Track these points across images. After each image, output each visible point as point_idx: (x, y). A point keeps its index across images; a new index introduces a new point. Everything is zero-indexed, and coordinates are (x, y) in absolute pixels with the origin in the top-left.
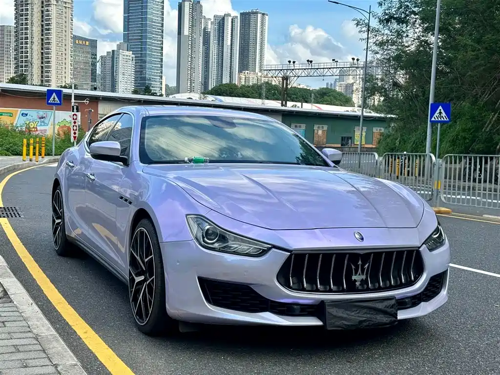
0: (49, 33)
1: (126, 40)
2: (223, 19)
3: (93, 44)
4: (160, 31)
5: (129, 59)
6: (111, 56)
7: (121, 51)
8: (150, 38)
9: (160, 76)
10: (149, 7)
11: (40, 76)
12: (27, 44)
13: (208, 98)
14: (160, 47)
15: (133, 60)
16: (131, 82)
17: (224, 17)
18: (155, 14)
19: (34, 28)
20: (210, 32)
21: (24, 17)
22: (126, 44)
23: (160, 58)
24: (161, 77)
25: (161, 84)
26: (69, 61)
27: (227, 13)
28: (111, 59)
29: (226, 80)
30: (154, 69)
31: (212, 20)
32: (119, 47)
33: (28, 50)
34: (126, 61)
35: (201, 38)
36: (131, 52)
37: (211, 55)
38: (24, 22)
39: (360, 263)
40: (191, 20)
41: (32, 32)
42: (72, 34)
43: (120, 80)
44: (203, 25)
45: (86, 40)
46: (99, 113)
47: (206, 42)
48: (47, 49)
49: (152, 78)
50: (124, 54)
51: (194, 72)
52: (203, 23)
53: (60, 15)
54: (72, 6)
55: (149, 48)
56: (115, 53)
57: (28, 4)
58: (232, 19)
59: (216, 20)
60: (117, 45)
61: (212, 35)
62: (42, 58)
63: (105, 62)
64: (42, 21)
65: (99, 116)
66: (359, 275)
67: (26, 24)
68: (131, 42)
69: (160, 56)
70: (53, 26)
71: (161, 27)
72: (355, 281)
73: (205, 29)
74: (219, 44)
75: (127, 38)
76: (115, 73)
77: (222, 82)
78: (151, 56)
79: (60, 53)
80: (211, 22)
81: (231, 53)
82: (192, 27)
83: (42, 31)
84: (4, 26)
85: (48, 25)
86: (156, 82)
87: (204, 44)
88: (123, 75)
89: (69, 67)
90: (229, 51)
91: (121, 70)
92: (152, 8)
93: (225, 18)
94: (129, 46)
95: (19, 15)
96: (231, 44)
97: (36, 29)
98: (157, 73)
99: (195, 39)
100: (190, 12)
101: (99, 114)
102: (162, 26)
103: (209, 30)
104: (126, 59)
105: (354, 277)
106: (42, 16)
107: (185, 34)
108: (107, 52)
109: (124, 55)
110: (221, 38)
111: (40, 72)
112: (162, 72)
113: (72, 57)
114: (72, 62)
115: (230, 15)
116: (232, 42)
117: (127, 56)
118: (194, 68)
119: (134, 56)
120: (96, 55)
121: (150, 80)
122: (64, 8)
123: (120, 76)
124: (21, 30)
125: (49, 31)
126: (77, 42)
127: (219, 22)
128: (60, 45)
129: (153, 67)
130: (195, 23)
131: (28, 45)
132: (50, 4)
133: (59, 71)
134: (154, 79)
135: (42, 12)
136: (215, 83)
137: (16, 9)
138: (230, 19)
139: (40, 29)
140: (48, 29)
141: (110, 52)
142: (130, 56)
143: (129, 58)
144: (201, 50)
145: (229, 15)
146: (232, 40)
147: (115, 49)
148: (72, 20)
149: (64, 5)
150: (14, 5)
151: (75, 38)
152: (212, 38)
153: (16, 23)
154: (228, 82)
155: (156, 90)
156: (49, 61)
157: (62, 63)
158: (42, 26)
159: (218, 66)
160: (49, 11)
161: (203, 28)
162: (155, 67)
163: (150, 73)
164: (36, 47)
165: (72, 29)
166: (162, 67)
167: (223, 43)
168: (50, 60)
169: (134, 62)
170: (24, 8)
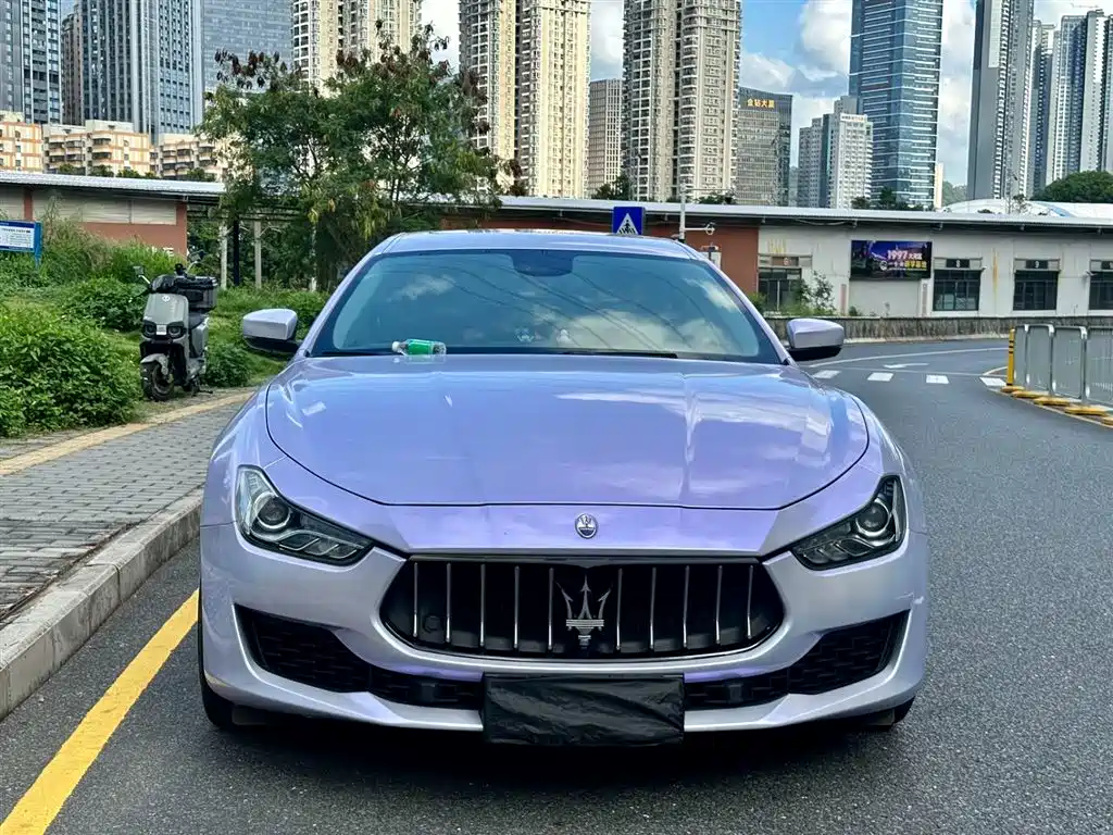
0: (691, 88)
1: (856, 91)
2: (1085, 23)
3: (784, 105)
4: (933, 63)
5: (862, 132)
6: (821, 128)
7: (843, 114)
8: (911, 82)
9: (929, 165)
10: (908, 13)
11: (671, 181)
12: (647, 115)
13: (1029, 208)
14: (932, 100)
15: (868, 133)
16: (864, 183)
17: (1086, 20)
18: (922, 26)
19: (661, 81)
20: (1052, 55)
21: (642, 60)
22: (856, 100)
23: (931, 125)
24: (932, 166)
25: (932, 182)
26: (729, 147)
27: (1094, 9)
28: (821, 134)
29: (1088, 164)
30: (915, 151)
31: (1058, 29)
32: (839, 107)
33: (648, 127)
34: (854, 137)
35: (1030, 73)
36: (865, 116)
37: (1052, 110)
38: (641, 70)
39: (586, 588)
40: (1006, 33)
41: (656, 91)
42: (737, 87)
43: (839, 179)
44: (1034, 41)
45: (770, 96)
46: (760, 251)
47: (1042, 79)
48: (685, 123)
49: (912, 171)
50: (850, 121)
51: (1011, 151)
52: (1034, 37)
53: (712, 47)
54: (740, 28)
55: (908, 103)
56: (830, 120)
57: (649, 32)
58: (1107, 22)
59: (1066, 26)
60: (836, 103)
61: (1056, 62)
62: (676, 142)
63: (808, 142)
64: (678, 65)
65: (760, 258)
66: (585, 618)
67: (646, 74)
68: (866, 95)
69: (931, 119)
70: (699, 74)
71: (936, 54)
72: (576, 631)
73: (1038, 51)
74: (1073, 83)
75: (857, 85)
76: (828, 164)
77: (1079, 169)
78: (909, 121)
79: (711, 131)
80: (1056, 33)
81: (1103, 102)
82: (1008, 48)
83: (677, 85)
84: (605, 81)
85: (689, 71)
86: (920, 178)
87: (1036, 86)
88: (848, 167)
89: (729, 157)
90: (1098, 96)
91: (842, 158)
92: (915, 15)
93: (1089, 20)
94: (861, 102)
95: (631, 57)
96: (1104, 81)
97: (665, 83)
98: (923, 158)
99: (1014, 75)
100: (1003, 16)
101: (762, 255)
102: (938, 53)
103: (1049, 52)
104: (855, 131)
105: (571, 623)
106: (678, 55)
107: (991, 66)
108: (814, 121)
109: (849, 124)
110: (1078, 68)
111: (671, 172)
112: (933, 156)
113: (735, 136)
114: (736, 145)
115: (1102, 14)
116: (1104, 75)
117: (856, 124)
118: (1011, 142)
119: (871, 124)
120: (789, 128)
121: (906, 174)
122: (722, 34)
123: (840, 169)
124: (635, 88)
125: (690, 83)
126: (750, 102)
127: (1075, 31)
128: (711, 112)
129: (914, 144)
130: (1015, 37)
131: (649, 118)
132: (693, 28)
133: (710, 168)
134: (916, 171)
135: (678, 45)
136: (1061, 172)
137: (625, 45)
138: (1101, 21)
139: (672, 81)
140: (689, 81)
141: (819, 120)
142: (862, 125)
143: (861, 129)
144: (1028, 99)
145: (1099, 13)
146: (1104, 71)
147: (831, 111)
148: (738, 58)
149: (723, 27)
150: (623, 36)
151: (744, 95)
152: (1055, 69)
153: (625, 73)
154: (1094, 168)
155: (919, 197)
156: (689, 148)
157: (715, 150)
158: (677, 74)
159: (1069, 134)
160: (691, 43)
161: (1033, 49)
162: (920, 145)
163: (910, 158)
164: (665, 121)
165: (737, 77)
166: (934, 144)
167: (1084, 77)
168: (690, 145)
169: (872, 136)
170: (642, 40)
